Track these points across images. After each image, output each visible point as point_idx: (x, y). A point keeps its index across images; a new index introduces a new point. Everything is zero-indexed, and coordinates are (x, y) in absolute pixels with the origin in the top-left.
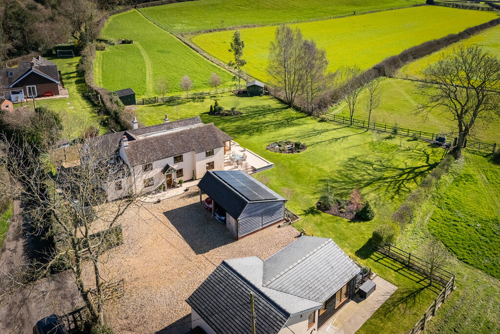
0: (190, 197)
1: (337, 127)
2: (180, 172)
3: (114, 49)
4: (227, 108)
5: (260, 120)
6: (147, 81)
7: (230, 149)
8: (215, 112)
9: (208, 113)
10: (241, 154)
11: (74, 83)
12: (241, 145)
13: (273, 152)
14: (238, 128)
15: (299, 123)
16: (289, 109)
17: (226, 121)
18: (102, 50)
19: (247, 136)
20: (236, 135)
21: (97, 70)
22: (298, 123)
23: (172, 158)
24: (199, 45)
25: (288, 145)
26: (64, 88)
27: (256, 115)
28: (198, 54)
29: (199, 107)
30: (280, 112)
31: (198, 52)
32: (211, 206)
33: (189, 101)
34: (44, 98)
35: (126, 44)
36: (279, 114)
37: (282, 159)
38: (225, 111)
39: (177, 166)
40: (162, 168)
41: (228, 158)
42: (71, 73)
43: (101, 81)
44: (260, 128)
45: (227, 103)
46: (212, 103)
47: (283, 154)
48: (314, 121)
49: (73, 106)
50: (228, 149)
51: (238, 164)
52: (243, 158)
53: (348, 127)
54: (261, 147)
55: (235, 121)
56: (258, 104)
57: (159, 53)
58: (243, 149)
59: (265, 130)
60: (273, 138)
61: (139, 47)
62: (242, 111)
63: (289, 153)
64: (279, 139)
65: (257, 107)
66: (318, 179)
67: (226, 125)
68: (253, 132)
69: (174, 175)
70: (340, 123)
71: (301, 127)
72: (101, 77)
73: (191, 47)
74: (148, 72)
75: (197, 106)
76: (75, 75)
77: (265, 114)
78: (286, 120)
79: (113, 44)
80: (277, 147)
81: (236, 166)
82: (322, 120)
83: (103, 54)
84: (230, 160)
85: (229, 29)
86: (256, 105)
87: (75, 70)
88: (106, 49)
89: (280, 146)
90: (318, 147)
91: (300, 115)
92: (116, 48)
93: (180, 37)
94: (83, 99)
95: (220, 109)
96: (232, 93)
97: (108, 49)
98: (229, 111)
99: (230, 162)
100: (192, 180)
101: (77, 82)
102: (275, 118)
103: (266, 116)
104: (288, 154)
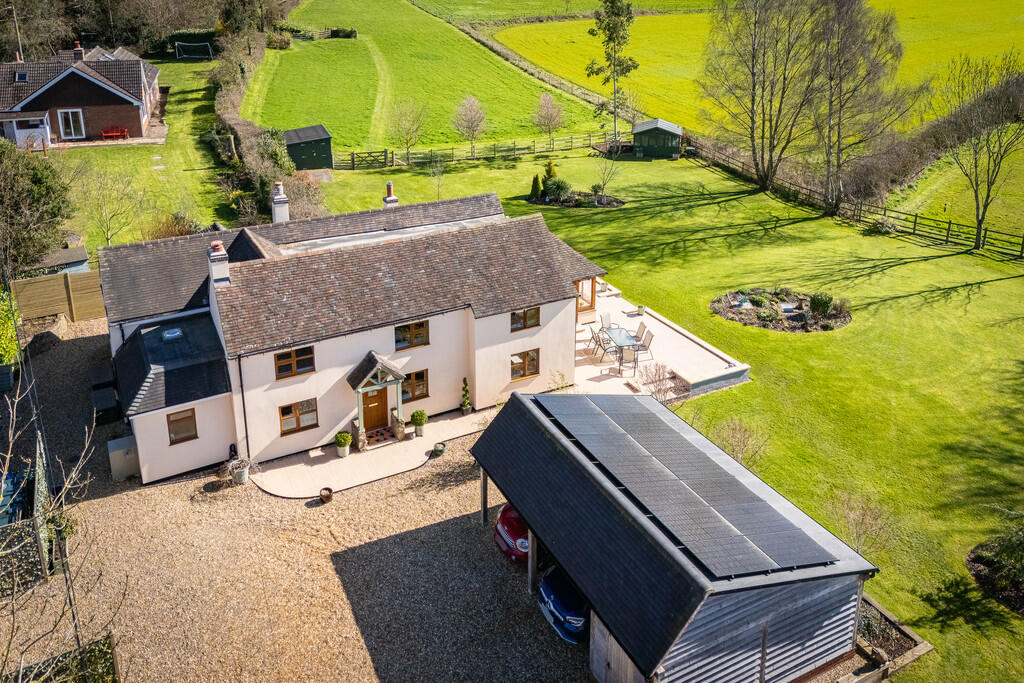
0: (443, 487)
1: (928, 252)
2: (416, 383)
3: (311, 47)
4: (579, 186)
5: (677, 223)
6: (373, 117)
7: (592, 307)
8: (547, 194)
9: (528, 198)
10: (633, 325)
11: (190, 113)
12: (628, 294)
13: (739, 325)
14: (614, 241)
15: (802, 235)
16: (762, 196)
17: (577, 222)
18: (281, 48)
19: (643, 266)
20: (608, 263)
21: (257, 87)
22: (797, 235)
23: (390, 331)
24: (510, 46)
25: (783, 301)
26: (162, 122)
27: (665, 208)
28: (508, 64)
29: (500, 182)
30: (734, 203)
31: (507, 60)
32: (525, 545)
33: (476, 166)
34: (100, 143)
35: (341, 40)
36: (733, 207)
37: (775, 351)
38: (573, 193)
39: (405, 360)
40: (349, 368)
41: (588, 335)
42: (192, 91)
43: (259, 110)
44: (681, 244)
45: (580, 173)
46: (540, 171)
47: (773, 334)
48: (845, 231)
49: (165, 164)
50: (586, 305)
51: (621, 360)
52: (637, 338)
53: (966, 252)
54: (693, 303)
55: (603, 222)
56: (668, 181)
57: (414, 59)
58: (633, 308)
59: (699, 250)
60: (728, 276)
61: (370, 45)
62: (621, 196)
63: (793, 329)
64: (750, 282)
65: (665, 187)
66: (933, 439)
67: (578, 232)
68: (662, 256)
69: (394, 394)
70: (937, 242)
71: (811, 247)
72: (261, 102)
73: (491, 49)
74: (380, 97)
75: (498, 179)
76: (199, 95)
77: (691, 207)
78: (760, 224)
79: (311, 38)
80: (748, 306)
81: (617, 365)
82: (875, 230)
83: (282, 56)
84: (592, 345)
85: (584, 17)
86: (662, 181)
87: (203, 86)
88: (292, 46)
89: (756, 303)
90: (889, 314)
91: (797, 213)
92: (315, 46)
93: (468, 28)
94: (196, 149)
95: (560, 187)
96: (592, 151)
97: (296, 46)
98: (586, 195)
99: (593, 352)
100: (459, 411)
101: (196, 111)
102: (724, 219)
103: (695, 210)
104: (789, 335)
